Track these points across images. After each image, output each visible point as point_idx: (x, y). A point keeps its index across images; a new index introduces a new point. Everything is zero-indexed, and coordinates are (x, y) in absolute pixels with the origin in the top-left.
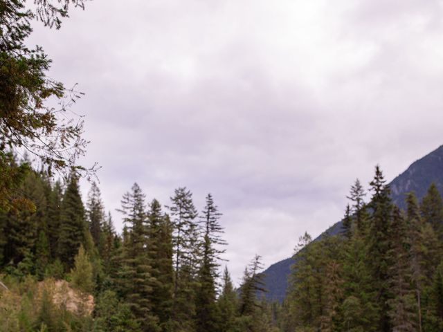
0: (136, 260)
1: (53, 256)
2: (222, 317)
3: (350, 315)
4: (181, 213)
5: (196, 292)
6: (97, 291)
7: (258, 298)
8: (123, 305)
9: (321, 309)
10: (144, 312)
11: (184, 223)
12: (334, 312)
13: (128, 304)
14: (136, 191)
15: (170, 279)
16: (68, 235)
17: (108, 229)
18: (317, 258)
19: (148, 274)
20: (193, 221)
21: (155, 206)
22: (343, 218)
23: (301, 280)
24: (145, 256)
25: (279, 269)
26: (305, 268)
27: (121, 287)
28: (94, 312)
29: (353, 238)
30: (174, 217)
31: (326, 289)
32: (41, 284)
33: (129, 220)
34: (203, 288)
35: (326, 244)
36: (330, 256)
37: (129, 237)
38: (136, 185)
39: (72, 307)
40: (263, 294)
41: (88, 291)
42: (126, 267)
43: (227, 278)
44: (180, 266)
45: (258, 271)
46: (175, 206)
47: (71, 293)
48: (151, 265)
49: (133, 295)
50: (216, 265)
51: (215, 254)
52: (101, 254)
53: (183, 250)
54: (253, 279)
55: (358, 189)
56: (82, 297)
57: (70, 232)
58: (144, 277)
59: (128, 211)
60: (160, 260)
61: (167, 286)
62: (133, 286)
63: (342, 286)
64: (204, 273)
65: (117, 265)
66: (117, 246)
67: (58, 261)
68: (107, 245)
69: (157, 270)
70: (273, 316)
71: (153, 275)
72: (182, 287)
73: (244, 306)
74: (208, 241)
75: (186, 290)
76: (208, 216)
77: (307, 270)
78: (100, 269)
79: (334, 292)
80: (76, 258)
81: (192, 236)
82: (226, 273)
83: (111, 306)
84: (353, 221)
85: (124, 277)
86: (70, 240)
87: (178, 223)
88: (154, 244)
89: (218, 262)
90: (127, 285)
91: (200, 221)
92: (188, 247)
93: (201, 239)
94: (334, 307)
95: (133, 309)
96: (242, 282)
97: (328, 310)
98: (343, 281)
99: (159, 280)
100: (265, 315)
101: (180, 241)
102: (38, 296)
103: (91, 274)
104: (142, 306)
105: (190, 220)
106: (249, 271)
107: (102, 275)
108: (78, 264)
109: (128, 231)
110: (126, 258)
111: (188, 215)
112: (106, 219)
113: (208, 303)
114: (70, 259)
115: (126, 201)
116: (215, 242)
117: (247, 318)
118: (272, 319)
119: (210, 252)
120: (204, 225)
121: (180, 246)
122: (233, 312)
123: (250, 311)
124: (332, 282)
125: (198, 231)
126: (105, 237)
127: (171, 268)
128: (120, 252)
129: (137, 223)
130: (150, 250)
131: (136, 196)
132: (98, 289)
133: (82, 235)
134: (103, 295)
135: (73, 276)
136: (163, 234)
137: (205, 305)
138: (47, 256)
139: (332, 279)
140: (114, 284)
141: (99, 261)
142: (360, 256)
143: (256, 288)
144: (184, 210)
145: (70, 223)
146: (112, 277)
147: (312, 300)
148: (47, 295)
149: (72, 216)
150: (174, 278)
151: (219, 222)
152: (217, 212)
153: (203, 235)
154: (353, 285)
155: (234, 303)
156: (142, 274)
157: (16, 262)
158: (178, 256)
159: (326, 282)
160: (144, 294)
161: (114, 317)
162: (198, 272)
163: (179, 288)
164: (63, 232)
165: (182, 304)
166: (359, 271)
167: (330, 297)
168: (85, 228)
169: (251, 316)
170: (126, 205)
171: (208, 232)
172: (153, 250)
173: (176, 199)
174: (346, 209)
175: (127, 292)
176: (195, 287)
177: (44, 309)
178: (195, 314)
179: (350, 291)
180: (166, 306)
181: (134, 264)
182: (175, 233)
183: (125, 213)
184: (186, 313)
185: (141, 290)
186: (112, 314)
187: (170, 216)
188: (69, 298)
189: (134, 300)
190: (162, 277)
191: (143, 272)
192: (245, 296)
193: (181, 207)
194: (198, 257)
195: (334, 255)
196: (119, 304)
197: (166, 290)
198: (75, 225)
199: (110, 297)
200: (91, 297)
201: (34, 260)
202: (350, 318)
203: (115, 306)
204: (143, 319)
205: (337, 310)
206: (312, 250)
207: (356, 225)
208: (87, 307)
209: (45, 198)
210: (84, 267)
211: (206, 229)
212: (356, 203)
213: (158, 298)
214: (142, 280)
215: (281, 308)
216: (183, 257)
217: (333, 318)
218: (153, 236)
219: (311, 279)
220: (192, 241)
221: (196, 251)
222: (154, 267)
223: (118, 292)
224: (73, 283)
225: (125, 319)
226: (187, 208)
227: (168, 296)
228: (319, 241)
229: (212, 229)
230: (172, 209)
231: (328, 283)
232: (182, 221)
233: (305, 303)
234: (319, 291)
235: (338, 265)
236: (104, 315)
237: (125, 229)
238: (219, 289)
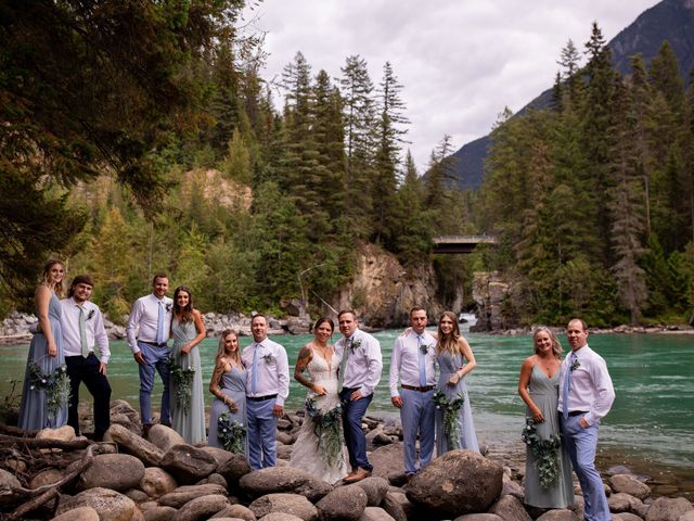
0: (302, 144)
1: (202, 139)
2: (405, 211)
3: (561, 208)
4: (354, 86)
5: (373, 182)
6: (256, 182)
7: (448, 189)
8: (286, 199)
9: (525, 199)
10: (312, 206)
11: (358, 99)
12: (541, 205)
13: (293, 198)
14: (300, 62)
15: (342, 167)
16: (219, 116)
17: (267, 108)
18: (519, 139)
19: (315, 162)
20: (368, 96)
21: (323, 78)
22: (551, 86)
23: (501, 165)
24: (311, 140)
25: (473, 150)
26: (503, 151)
27: (284, 178)
28: (252, 208)
29: (564, 113)
30: (346, 91)
31: (531, 177)
32: (189, 174)
33: (292, 97)
34: (380, 178)
35: (531, 121)
36: (536, 136)
37: (291, 116)
38: (299, 54)
39: (227, 201)
40: (454, 183)
41: (244, 182)
42: (289, 154)
43: (410, 163)
44: (353, 150)
45: (446, 155)
46: (347, 78)
47: (225, 185)
48: (318, 150)
49: (298, 187)
50: (397, 149)
51: (396, 135)
52: (259, 137)
53: (356, 131)
54: (441, 164)
55: (571, 52)
56: (238, 189)
57: (222, 111)
58: (311, 165)
59: (291, 86)
60: (330, 144)
61: (338, 174)
62: (298, 177)
63: (551, 172)
64: (383, 159)
65: (278, 151)
66: (278, 129)
67: (208, 147)
68: (265, 127)
69: (326, 157)
70: (466, 208)
71: (321, 162)
72: (356, 176)
73: (431, 197)
74: (386, 120)
75: (362, 180)
76: (387, 88)
77: (507, 154)
78: (258, 156)
79: (541, 179)
80: (229, 143)
81: (367, 114)
82: (409, 158)
83: (272, 200)
84: (565, 92)
85: (287, 165)
86: (222, 121)
87: (350, 99)
88: (322, 125)
89: (399, 145)
90: (291, 175)
91: (377, 96)
92: (363, 128)
93: (378, 117)
94: (541, 198)
95: (298, 203)
96: (427, 168)
97: (534, 202)
98: (552, 166)
99: (329, 169)
100: (456, 208)
101: (352, 120)
102: (187, 190)
103: (248, 162)
104: (309, 200)
105: (364, 94)
106: (437, 155)
107: (261, 163)
108: (232, 150)
109: (291, 109)
110: (289, 142)
111: (362, 89)
112: (265, 95)
113: (386, 194)
114: (223, 144)
115: (288, 73)
116: (395, 120)
117: (435, 212)
118: (466, 213)
119: (389, 133)
120: (381, 99)
121: (353, 127)
122: (418, 205)
123: (439, 203)
124: (538, 168)
125: (374, 108)
126: (264, 117)
127: (342, 152)
128: (281, 135)
129: (302, 101)
130: (317, 132)
131: (299, 68)
132: (257, 180)
133: (236, 115)
134: (263, 188)
135: (226, 165)
136: (333, 113)
137: (384, 197)
138: (195, 141)
139: (538, 164)
140: (276, 174)
141: (258, 146)
142: (573, 134)
143: (446, 176)
144: (357, 83)
145: (221, 101)
146: (272, 166)
147: (515, 190)
148: (196, 187)
149: (224, 93)
150: (347, 165)
151: (401, 96)
152: (397, 84)
153: (381, 112)
154: (565, 171)
155: (419, 195)
156: (309, 162)
157: (159, 149)
158: (351, 138)
159: (530, 168)
160: (311, 186)
161: (276, 213)
162: (375, 158)
163: (352, 178)
164: (214, 112)
165: (356, 197)
166: (572, 153)
167: (536, 186)
168: (239, 107)
169: (439, 210)
170: (288, 79)
171: (386, 109)
172: (322, 132)
173: (348, 70)
174: (556, 77)
175: (291, 183)
176: (371, 176)
177: (194, 205)
178: (372, 208)
179: (561, 178)
180: (337, 199)
181: (299, 150)
182: (347, 111)
183: (287, 88)
184: (362, 207)
185: (308, 181)
186: (274, 209)
187: (340, 90)
188: (222, 192)
189: (299, 193)
190: (333, 164)
191: (309, 159)
192: (432, 185)
193: (354, 79)
194: (375, 140)
195: (541, 135)
196: (283, 198)
197: (336, 180)
198: (228, 103)
199: (270, 190)
200: (249, 189)
201: (180, 147)
202: (561, 212)
203: (276, 201)
204: (311, 216)
205: (545, 201)
206: (514, 129)
207: (568, 97)
208: (244, 202)
209: (192, 71)
210: (239, 154)
211: (383, 105)
212: (568, 69)
213: (326, 190)
214: (309, 169)
215: (476, 198)
216: (357, 140)
217: (540, 212)
218: (321, 115)
219: (513, 164)
220: (367, 120)
221: (372, 133)
222: (322, 153)
223: (280, 183)
224: (226, 172)
225: (289, 215)
226: (361, 80)
227: (339, 188)
228: (521, 117)
229: (392, 104)
230: (343, 82)
231: (534, 168)
232: (355, 96)
233: (505, 193)
234: (522, 179)
235: (546, 147)
236: (264, 212)
237: (287, 108)
238: (401, 179)
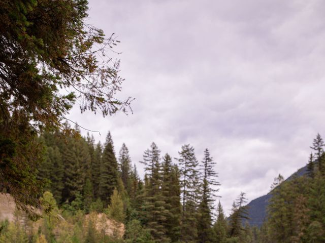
0: (155, 197)
1: (96, 196)
2: (217, 238)
3: (315, 235)
4: (186, 163)
5: (198, 220)
6: (127, 220)
7: (243, 224)
8: (145, 230)
9: (292, 231)
10: (160, 235)
11: (189, 170)
12: (302, 233)
13: (149, 230)
14: (154, 148)
15: (179, 211)
16: (106, 181)
17: (134, 176)
18: (288, 193)
19: (162, 208)
20: (195, 169)
21: (168, 158)
22: (308, 163)
23: (276, 210)
24: (160, 195)
25: (258, 203)
26: (278, 200)
27: (144, 217)
28: (125, 235)
29: (316, 178)
30: (181, 166)
31: (295, 216)
32: (87, 216)
33: (149, 169)
34: (202, 217)
35: (295, 183)
36: (298, 192)
37: (149, 181)
38: (154, 143)
39: (109, 232)
40: (247, 221)
41: (120, 220)
42: (147, 203)
43: (220, 209)
44: (185, 201)
45: (243, 204)
46: (182, 158)
47: (108, 222)
48: (165, 201)
49: (152, 223)
50: (212, 201)
51: (212, 192)
52: (129, 194)
53: (188, 190)
54: (239, 210)
55: (319, 141)
56: (116, 225)
57: (108, 179)
58: (160, 210)
59: (148, 163)
60: (172, 197)
61: (176, 216)
62: (152, 217)
63: (308, 213)
64: (204, 206)
65: (140, 201)
66: (140, 188)
67: (99, 200)
68: (133, 188)
69: (169, 205)
70: (253, 237)
71: (166, 208)
72: (187, 216)
73: (233, 229)
74: (206, 183)
75: (191, 219)
76: (206, 164)
77: (280, 202)
78: (128, 205)
79: (302, 218)
80: (111, 198)
81: (194, 179)
82: (220, 206)
83: (137, 231)
84: (316, 165)
85: (146, 210)
86: (107, 185)
87: (184, 170)
88: (167, 186)
89: (214, 198)
90: (148, 216)
91: (200, 169)
92: (191, 188)
93: (201, 181)
94: (302, 229)
95: (152, 233)
96: (231, 212)
97: (297, 232)
98: (309, 210)
99: (172, 212)
100: (248, 236)
101: (186, 183)
102: (86, 225)
103: (122, 208)
104: (158, 231)
105: (193, 168)
106: (236, 204)
107: (130, 209)
108: (113, 201)
109: (148, 177)
110: (146, 196)
111: (190, 164)
112: (133, 170)
113: (206, 228)
114: (107, 198)
115: (147, 155)
116: (211, 184)
117: (236, 238)
118: (253, 240)
119: (208, 191)
120: (203, 171)
121: (186, 187)
122: (225, 234)
123: (237, 234)
124: (300, 211)
125: (199, 176)
126: (132, 182)
127: (179, 203)
128: (142, 192)
129: (155, 171)
130: (164, 190)
131: (153, 152)
132: (128, 219)
133: (116, 181)
134: (131, 223)
135: (109, 210)
136: (173, 179)
137: (204, 230)
138: (91, 197)
139: (300, 209)
140: (139, 215)
141: (128, 199)
142: (321, 190)
143: (242, 217)
144: (188, 161)
145: (107, 173)
146: (137, 210)
147: (285, 224)
148: (92, 223)
149: (109, 168)
150: (182, 211)
151: (214, 169)
152: (212, 162)
153: (202, 178)
154: (317, 213)
155: (225, 228)
156: (159, 208)
157: (70, 201)
158: (184, 194)
159: (295, 211)
160: (160, 222)
161: (139, 239)
162: (198, 206)
163: (185, 218)
164: (103, 179)
165: (188, 229)
166: (321, 202)
167: (299, 222)
168: (118, 176)
169: (238, 237)
170: (147, 158)
171: (206, 176)
172: (167, 190)
173: (183, 153)
174: (310, 156)
175: (148, 221)
176: (197, 217)
177: (90, 234)
178: (197, 236)
179: (314, 217)
180: (176, 230)
181: (153, 201)
182: (182, 178)
183: (146, 164)
184: (191, 235)
185: (158, 219)
186: (138, 236)
187: (178, 165)
188: (107, 226)
189: (153, 227)
190: (173, 209)
191: (159, 206)
192: (234, 222)
193: (186, 159)
194: (199, 195)
195: (301, 190)
196: (143, 229)
197: (176, 219)
198: (111, 174)
199: (136, 225)
200: (122, 225)
201: (82, 200)
202: (315, 238)
203: (139, 231)
204: (160, 240)
205: (304, 231)
206: (284, 187)
207: (318, 168)
208: (120, 232)
209: (90, 156)
210: (117, 204)
211: (204, 174)
212: (317, 152)
213: (169, 225)
214: (159, 212)
215: (259, 231)
216: (188, 195)
217: (301, 238)
218: (166, 180)
219: (284, 209)
220: (194, 183)
221: (197, 191)
222: (167, 203)
223: (142, 221)
224: (109, 215)
225: (147, 240)
226: (190, 160)
227: (177, 224)
228: (289, 181)
229: (209, 174)
230: (179, 160)
231: (297, 211)
232: (187, 169)
233: (279, 227)
234: (289, 217)
235: (304, 198)
236: (132, 238)
237: (146, 175)
238: (215, 218)
